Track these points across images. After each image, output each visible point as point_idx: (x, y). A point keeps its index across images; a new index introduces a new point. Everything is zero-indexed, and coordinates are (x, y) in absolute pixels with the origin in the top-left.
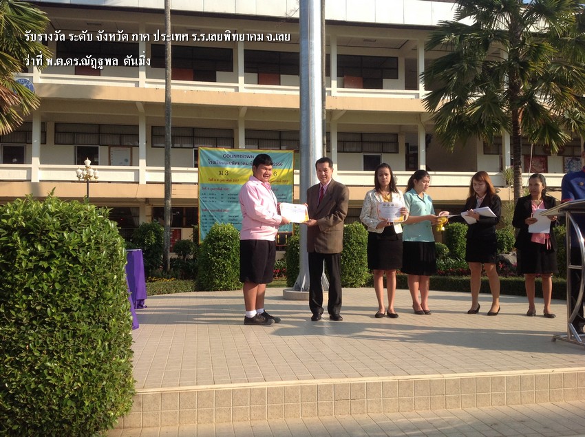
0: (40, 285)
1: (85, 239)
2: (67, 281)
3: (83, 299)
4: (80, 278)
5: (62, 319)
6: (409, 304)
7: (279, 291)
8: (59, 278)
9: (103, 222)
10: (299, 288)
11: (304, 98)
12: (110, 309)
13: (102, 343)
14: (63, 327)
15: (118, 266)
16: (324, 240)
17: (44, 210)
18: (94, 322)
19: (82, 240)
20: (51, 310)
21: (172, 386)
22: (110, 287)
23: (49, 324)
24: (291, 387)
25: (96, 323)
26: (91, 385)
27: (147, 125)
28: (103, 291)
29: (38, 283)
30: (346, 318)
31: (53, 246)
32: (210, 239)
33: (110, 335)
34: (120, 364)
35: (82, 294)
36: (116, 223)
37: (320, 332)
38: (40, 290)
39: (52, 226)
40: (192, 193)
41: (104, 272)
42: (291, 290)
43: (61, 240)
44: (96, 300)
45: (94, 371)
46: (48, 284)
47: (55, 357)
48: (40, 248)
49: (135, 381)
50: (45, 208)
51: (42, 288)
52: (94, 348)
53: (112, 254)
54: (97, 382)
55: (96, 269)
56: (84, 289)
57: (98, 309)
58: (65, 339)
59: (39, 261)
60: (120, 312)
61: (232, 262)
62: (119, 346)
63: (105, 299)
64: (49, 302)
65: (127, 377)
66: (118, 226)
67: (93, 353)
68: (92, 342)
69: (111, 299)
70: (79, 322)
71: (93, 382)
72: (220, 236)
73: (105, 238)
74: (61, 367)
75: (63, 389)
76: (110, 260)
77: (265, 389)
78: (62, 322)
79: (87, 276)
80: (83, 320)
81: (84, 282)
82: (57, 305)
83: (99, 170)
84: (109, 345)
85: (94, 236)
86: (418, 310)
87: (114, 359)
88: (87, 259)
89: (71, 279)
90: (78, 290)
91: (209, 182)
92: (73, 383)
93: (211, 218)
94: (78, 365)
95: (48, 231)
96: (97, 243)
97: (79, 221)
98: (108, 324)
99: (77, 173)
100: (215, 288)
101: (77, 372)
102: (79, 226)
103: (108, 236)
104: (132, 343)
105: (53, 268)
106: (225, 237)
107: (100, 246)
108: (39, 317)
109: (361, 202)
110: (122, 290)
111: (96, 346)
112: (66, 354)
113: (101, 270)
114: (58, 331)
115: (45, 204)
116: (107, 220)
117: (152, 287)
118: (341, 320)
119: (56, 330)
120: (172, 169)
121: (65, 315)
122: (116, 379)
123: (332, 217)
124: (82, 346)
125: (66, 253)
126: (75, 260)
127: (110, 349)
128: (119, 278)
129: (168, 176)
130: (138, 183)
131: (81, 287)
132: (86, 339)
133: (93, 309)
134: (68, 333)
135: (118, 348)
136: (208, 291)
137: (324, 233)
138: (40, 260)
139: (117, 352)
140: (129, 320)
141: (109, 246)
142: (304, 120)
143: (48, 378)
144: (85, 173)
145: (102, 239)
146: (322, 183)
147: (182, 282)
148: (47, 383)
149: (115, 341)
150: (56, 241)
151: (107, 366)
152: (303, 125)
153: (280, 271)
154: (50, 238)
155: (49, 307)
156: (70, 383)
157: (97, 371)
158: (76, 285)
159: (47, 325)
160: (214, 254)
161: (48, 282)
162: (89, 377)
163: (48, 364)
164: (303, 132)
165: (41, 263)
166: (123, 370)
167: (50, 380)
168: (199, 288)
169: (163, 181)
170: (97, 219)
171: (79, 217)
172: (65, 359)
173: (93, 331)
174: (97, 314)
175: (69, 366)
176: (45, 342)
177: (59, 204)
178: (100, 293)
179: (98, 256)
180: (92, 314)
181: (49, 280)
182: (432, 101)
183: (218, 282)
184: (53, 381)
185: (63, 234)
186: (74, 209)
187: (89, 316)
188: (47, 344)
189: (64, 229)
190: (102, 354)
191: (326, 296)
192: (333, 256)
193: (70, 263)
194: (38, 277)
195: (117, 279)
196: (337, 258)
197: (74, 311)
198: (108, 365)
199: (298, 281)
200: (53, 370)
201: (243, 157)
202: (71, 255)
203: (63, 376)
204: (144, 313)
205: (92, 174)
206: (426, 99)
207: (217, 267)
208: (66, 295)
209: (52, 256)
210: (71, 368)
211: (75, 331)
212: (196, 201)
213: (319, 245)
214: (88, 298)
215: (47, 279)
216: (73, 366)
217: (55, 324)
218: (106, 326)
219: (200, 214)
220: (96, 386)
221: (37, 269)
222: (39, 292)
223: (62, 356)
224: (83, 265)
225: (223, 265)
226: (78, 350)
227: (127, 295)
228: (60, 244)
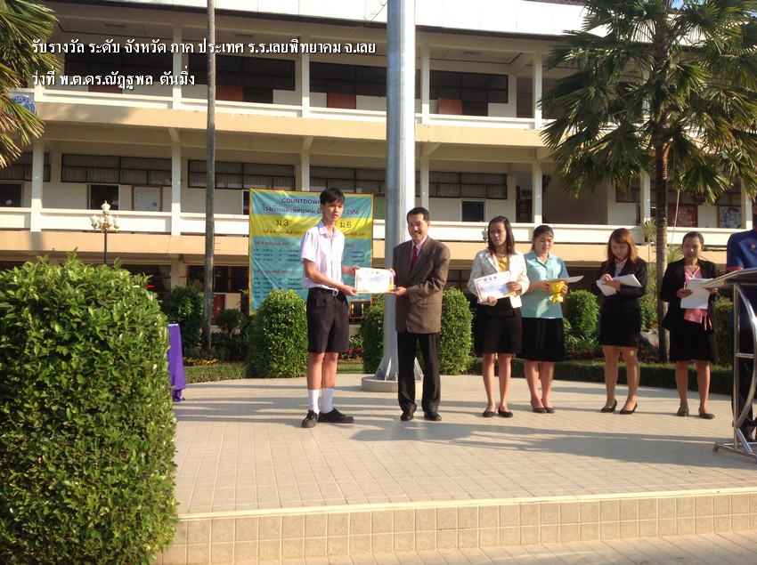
0: (57, 378)
1: (116, 318)
2: (93, 372)
3: (113, 396)
4: (109, 368)
5: (85, 422)
6: (526, 399)
7: (356, 379)
8: (82, 368)
9: (139, 294)
10: (382, 376)
11: (392, 129)
12: (147, 410)
13: (137, 453)
14: (87, 434)
15: (159, 352)
16: (419, 317)
17: (63, 278)
18: (127, 427)
19: (112, 318)
20: (71, 412)
21: (224, 510)
22: (147, 380)
23: (69, 430)
24: (382, 513)
25: (130, 427)
26: (123, 510)
27: (182, 158)
28: (139, 385)
29: (54, 375)
30: (446, 417)
31: (75, 326)
32: (266, 311)
33: (147, 444)
34: (159, 482)
35: (112, 390)
36: (155, 294)
37: (411, 436)
38: (57, 384)
39: (73, 299)
40: (240, 248)
41: (141, 360)
42: (372, 378)
43: (86, 318)
44: (131, 397)
45: (126, 491)
46: (68, 376)
47: (76, 473)
48: (57, 328)
49: (178, 504)
50: (64, 276)
51: (60, 382)
52: (127, 462)
53: (151, 336)
54: (130, 505)
55: (130, 356)
56: (115, 384)
57: (133, 410)
58: (89, 449)
59: (56, 346)
60: (160, 413)
61: (296, 341)
62: (158, 458)
63: (141, 395)
64: (69, 401)
65: (168, 498)
66: (158, 299)
67: (125, 468)
68: (125, 453)
69: (149, 396)
70: (107, 427)
71: (125, 506)
72: (279, 307)
73: (142, 315)
74: (83, 486)
75: (85, 515)
76: (148, 344)
77: (347, 515)
78: (86, 427)
79: (118, 365)
80: (113, 424)
81: (116, 374)
82: (79, 405)
83: (121, 216)
84: (146, 457)
85: (129, 312)
86: (537, 407)
87: (152, 475)
88: (119, 344)
89: (97, 370)
90: (106, 384)
91: (264, 235)
92: (99, 507)
93: (265, 281)
94: (106, 485)
95: (68, 307)
96: (132, 322)
97: (109, 292)
98: (145, 429)
99: (92, 221)
100: (272, 374)
101: (104, 493)
102: (109, 299)
103: (146, 313)
104: (175, 453)
105: (74, 355)
106: (286, 307)
107: (136, 326)
108: (55, 420)
109: (470, 262)
110: (163, 384)
111: (129, 459)
112: (90, 468)
113: (137, 358)
114: (81, 439)
115: (63, 271)
116: (144, 291)
117: (191, 372)
118: (440, 420)
119: (78, 437)
120: (215, 216)
121: (89, 417)
122: (155, 502)
123: (427, 285)
124: (112, 458)
125: (91, 336)
126: (104, 345)
127: (147, 462)
128: (160, 368)
129: (210, 226)
130: (169, 234)
131: (111, 379)
132: (116, 450)
133: (126, 409)
134: (93, 441)
135: (157, 461)
136: (263, 377)
137: (418, 307)
138: (58, 344)
139: (156, 466)
140: (172, 423)
141: (147, 326)
142: (391, 157)
143: (67, 501)
144: (102, 220)
145: (138, 317)
146: (415, 241)
147: (229, 366)
148: (65, 508)
149: (154, 451)
150: (80, 320)
151: (143, 485)
152: (391, 164)
153: (354, 351)
154: (71, 315)
155: (69, 406)
156: (94, 508)
157: (130, 492)
158: (105, 378)
159: (66, 430)
160: (271, 330)
161: (68, 374)
162: (120, 500)
163: (67, 482)
164: (390, 173)
165: (59, 349)
166: (163, 489)
167: (68, 504)
168: (252, 374)
169: (204, 231)
170: (132, 289)
171: (109, 288)
172: (89, 476)
173: (126, 439)
174: (131, 417)
175: (94, 485)
176: (63, 454)
177: (82, 270)
178: (135, 389)
179: (134, 339)
180: (125, 416)
181: (70, 371)
182: (553, 133)
183: (275, 366)
184: (73, 505)
185: (87, 310)
186: (102, 276)
187: (120, 419)
188: (65, 456)
189: (88, 303)
190: (137, 469)
191: (419, 387)
192: (430, 337)
193: (97, 349)
194: (55, 367)
195: (157, 369)
196: (435, 338)
197: (101, 411)
198: (145, 483)
199: (381, 366)
200: (73, 491)
201: (308, 202)
202: (98, 338)
203: (86, 498)
204: (181, 408)
205: (111, 222)
206: (546, 131)
207: (274, 346)
208: (91, 390)
209: (74, 340)
210: (97, 488)
211: (102, 439)
212: (246, 258)
213: (413, 322)
214: (119, 395)
215: (66, 371)
216: (99, 485)
217: (76, 429)
218: (142, 432)
219: (252, 276)
220: (129, 512)
221: (54, 356)
222: (56, 387)
223: (85, 472)
224: (114, 352)
225: (283, 344)
226: (106, 464)
227: (170, 389)
228: (84, 324)
